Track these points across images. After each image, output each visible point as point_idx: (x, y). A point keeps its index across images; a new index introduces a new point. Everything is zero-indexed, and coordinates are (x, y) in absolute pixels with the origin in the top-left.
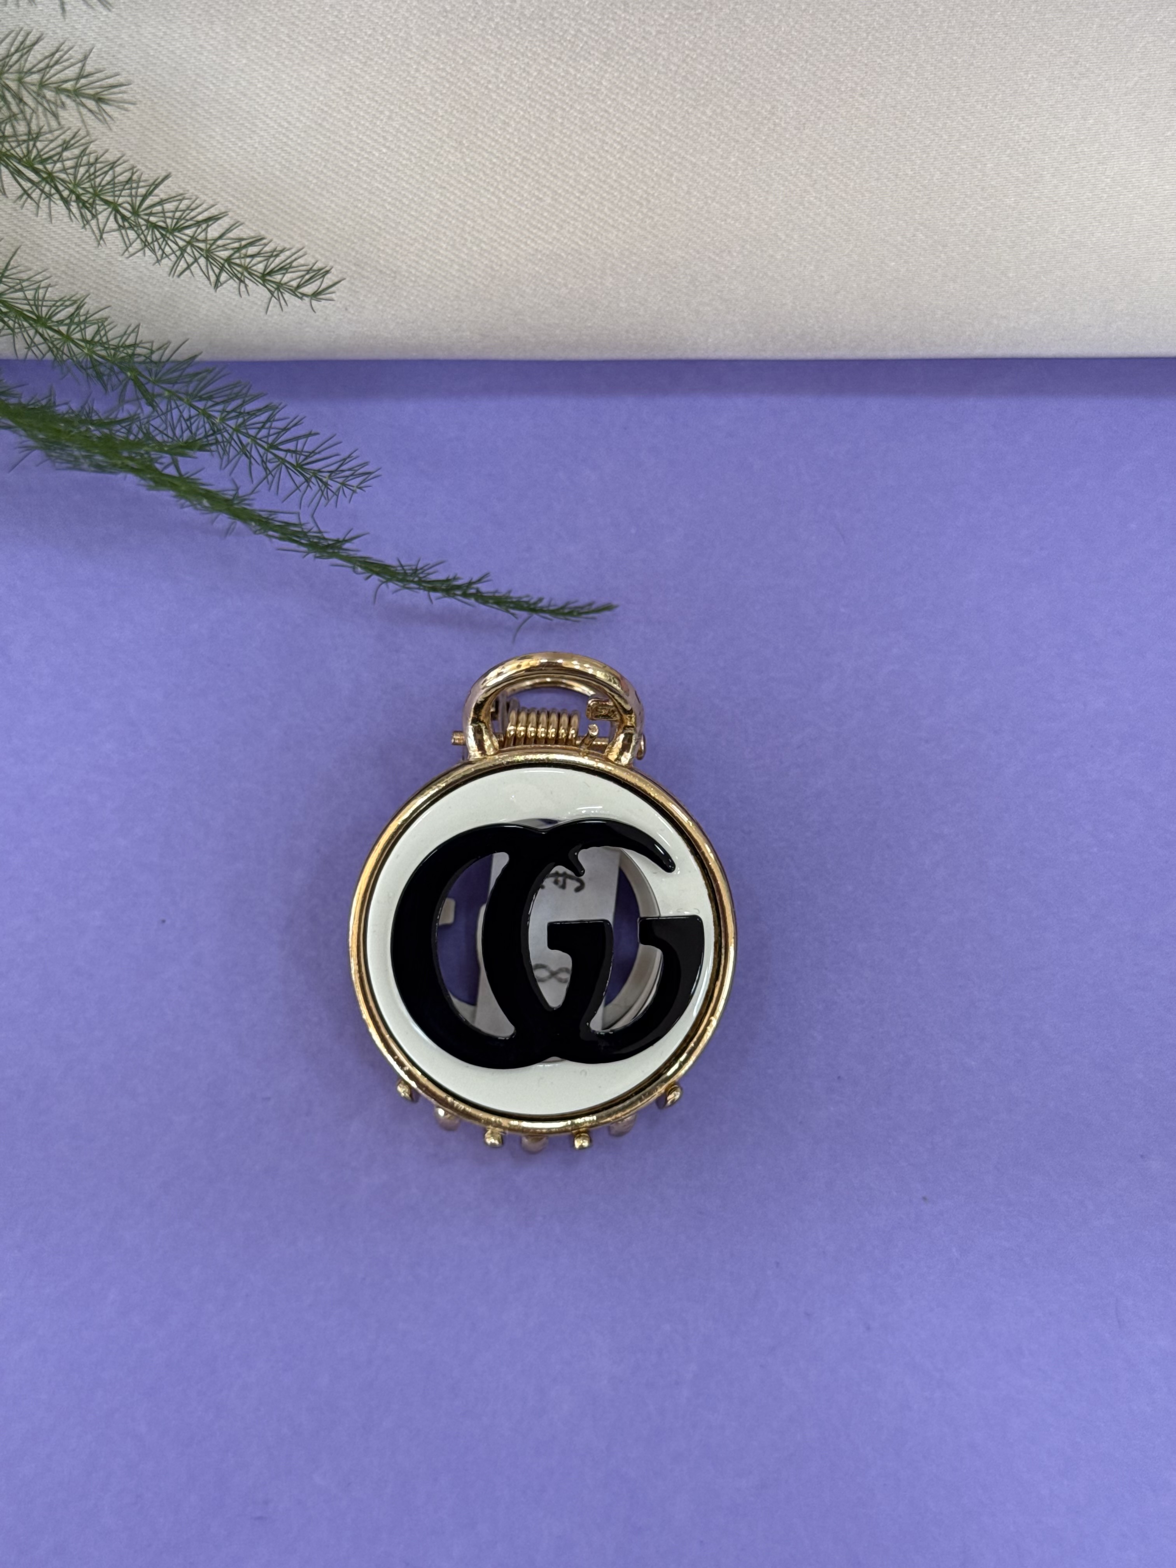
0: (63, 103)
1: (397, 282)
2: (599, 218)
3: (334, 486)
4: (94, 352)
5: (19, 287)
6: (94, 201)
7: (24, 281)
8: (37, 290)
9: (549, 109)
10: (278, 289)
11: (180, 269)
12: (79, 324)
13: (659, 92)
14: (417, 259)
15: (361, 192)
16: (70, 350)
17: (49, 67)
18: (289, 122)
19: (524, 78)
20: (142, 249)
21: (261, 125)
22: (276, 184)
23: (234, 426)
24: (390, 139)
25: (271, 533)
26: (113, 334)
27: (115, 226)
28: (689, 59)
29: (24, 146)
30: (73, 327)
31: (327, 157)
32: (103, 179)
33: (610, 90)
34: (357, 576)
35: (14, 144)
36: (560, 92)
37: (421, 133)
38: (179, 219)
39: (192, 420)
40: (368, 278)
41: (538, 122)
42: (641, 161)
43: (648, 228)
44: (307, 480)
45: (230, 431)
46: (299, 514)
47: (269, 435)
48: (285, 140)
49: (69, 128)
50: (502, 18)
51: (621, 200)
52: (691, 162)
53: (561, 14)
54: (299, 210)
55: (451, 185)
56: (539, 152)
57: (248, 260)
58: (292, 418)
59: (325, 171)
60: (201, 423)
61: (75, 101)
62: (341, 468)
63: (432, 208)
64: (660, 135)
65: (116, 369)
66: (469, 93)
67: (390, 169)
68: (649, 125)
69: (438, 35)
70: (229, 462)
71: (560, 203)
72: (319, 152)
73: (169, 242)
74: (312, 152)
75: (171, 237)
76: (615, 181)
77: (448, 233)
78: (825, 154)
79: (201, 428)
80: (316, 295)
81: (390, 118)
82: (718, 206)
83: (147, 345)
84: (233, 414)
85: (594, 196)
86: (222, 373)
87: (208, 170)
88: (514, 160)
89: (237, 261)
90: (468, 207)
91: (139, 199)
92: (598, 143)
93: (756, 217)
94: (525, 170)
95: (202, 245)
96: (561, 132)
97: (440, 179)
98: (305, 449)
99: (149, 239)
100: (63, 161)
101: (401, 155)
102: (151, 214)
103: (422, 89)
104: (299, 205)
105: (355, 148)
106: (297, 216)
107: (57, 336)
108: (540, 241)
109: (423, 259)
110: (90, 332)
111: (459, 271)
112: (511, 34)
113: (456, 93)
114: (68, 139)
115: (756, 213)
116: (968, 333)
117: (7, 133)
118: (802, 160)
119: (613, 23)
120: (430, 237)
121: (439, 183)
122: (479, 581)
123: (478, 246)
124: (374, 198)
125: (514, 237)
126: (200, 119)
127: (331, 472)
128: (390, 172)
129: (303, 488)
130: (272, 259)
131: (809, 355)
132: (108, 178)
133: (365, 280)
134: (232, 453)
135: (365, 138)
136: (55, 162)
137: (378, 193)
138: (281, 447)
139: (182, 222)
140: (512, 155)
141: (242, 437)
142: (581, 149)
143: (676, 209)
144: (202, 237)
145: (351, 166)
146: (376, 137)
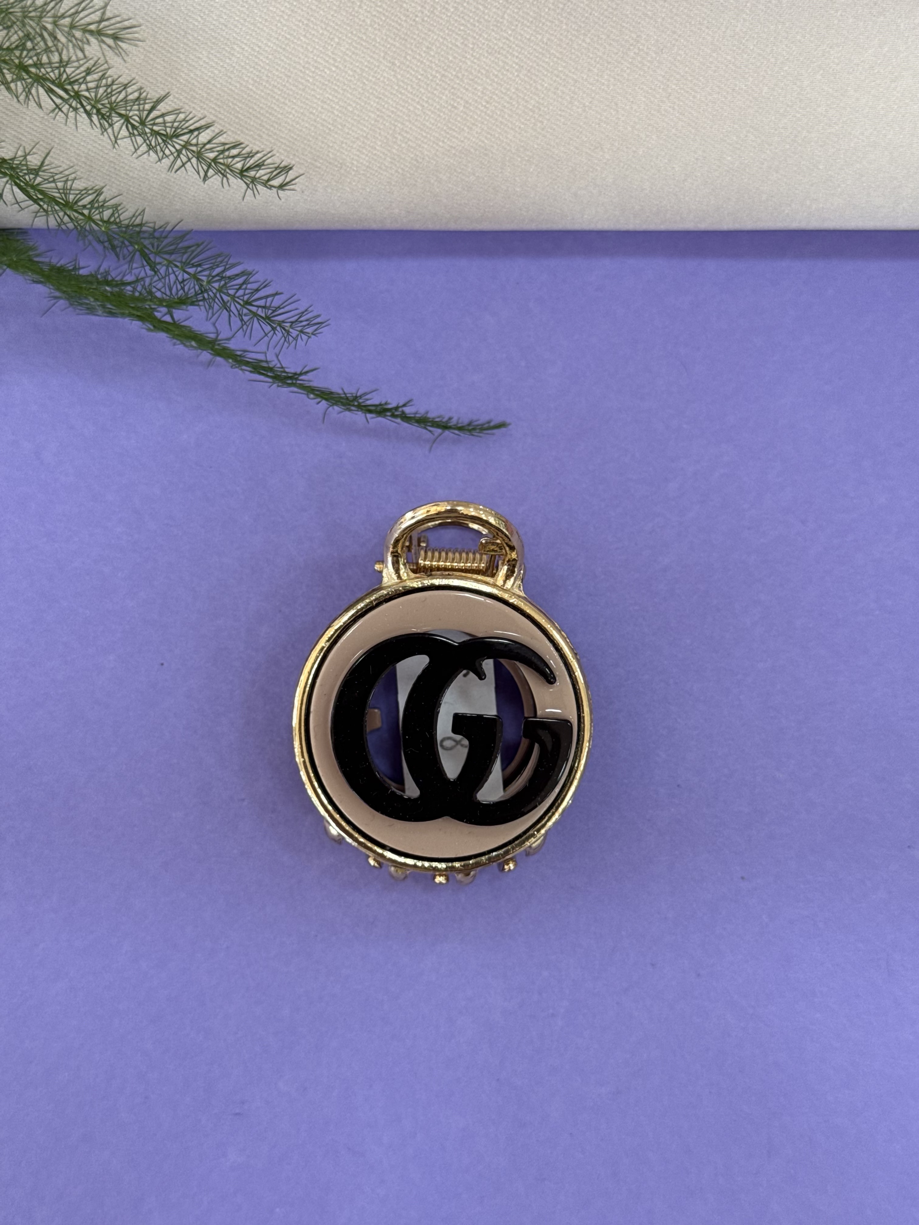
0: (88, 40)
1: (342, 171)
2: (501, 122)
3: (294, 333)
4: (109, 229)
5: (51, 179)
6: (110, 114)
7: (56, 174)
9: (463, 37)
10: (252, 182)
11: (176, 167)
12: (97, 208)
13: (549, 24)
14: (358, 153)
15: (315, 101)
16: (90, 226)
17: (77, 12)
18: (259, 47)
20: (148, 151)
21: (238, 49)
22: (249, 95)
23: (217, 287)
24: (339, 60)
25: (244, 367)
26: (125, 217)
27: (127, 134)
29: (57, 72)
30: (93, 210)
31: (289, 74)
32: (117, 98)
33: (511, 22)
34: (310, 400)
36: (471, 24)
37: (363, 55)
38: (177, 128)
39: (185, 283)
40: (319, 168)
41: (454, 48)
42: (534, 78)
43: (539, 130)
44: (274, 329)
45: (214, 291)
46: (265, 353)
47: (244, 295)
48: (256, 60)
49: (91, 59)
51: (517, 108)
52: (573, 79)
54: (267, 115)
55: (386, 96)
56: (455, 70)
57: (230, 160)
58: (262, 281)
59: (287, 85)
60: (192, 285)
61: (97, 39)
62: (301, 319)
63: (370, 114)
64: (550, 58)
65: (127, 243)
66: (400, 25)
67: (338, 84)
68: (540, 50)
70: (213, 315)
71: (471, 110)
72: (283, 70)
73: (169, 146)
74: (277, 70)
75: (170, 142)
76: (514, 93)
77: (382, 133)
78: (678, 73)
79: (191, 288)
80: (281, 187)
81: (338, 44)
82: (593, 113)
83: (151, 225)
84: (217, 278)
85: (497, 105)
86: (209, 246)
87: (196, 83)
88: (435, 77)
89: (221, 161)
90: (398, 113)
91: (146, 113)
92: (501, 63)
93: (623, 122)
94: (443, 84)
95: (194, 148)
96: (472, 56)
97: (377, 91)
98: (273, 305)
99: (153, 144)
100: (87, 83)
101: (346, 72)
102: (154, 124)
103: (364, 21)
104: (267, 112)
105: (311, 67)
106: (265, 120)
108: (454, 140)
109: (363, 153)
110: (107, 214)
111: (392, 163)
113: (391, 24)
114: (90, 67)
115: (623, 119)
116: (787, 212)
117: (43, 61)
118: (660, 78)
120: (369, 136)
121: (376, 94)
122: (404, 405)
123: (406, 143)
124: (325, 106)
125: (434, 136)
126: (191, 44)
127: (292, 323)
128: (338, 86)
129: (270, 335)
130: (248, 159)
131: (663, 227)
132: (122, 96)
133: (317, 169)
134: (216, 307)
135: (319, 60)
136: (80, 84)
137: (328, 102)
138: (254, 303)
139: (179, 130)
140: (434, 73)
141: (224, 297)
142: (487, 68)
143: (561, 115)
144: (194, 142)
145: (308, 81)
146: (327, 59)
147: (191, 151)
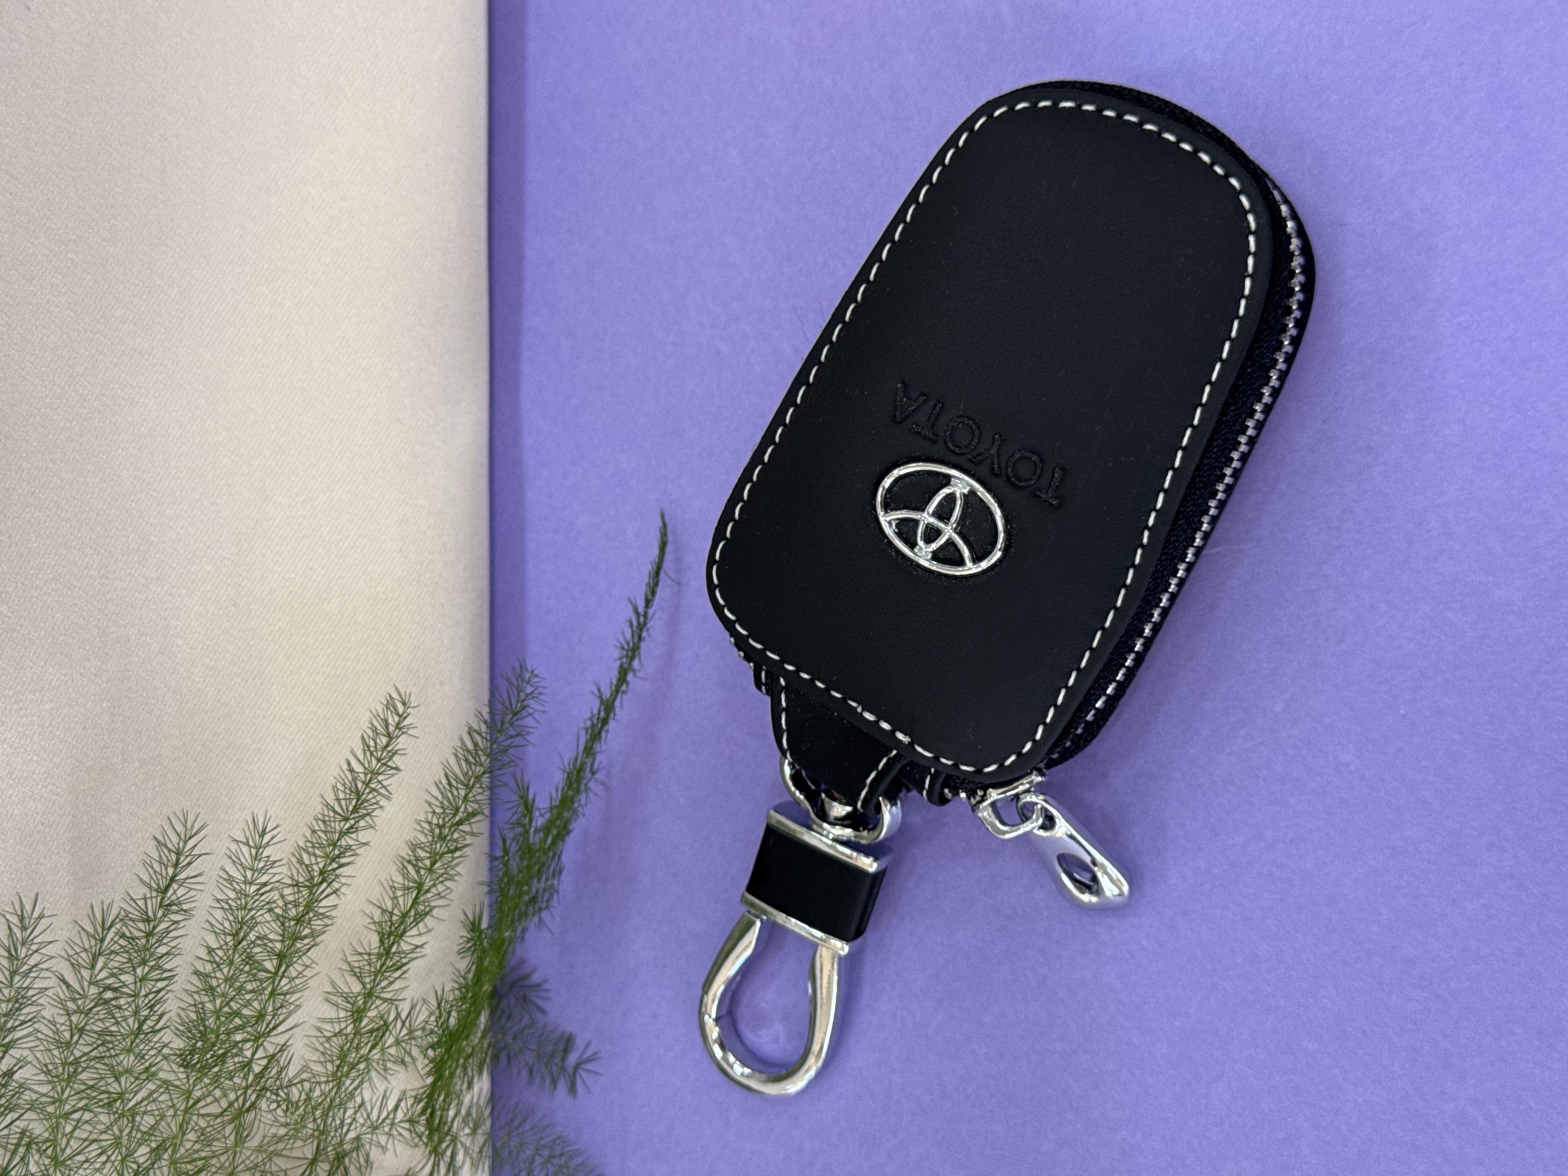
0: (266, 856)
1: (421, 648)
5: (395, 902)
6: (340, 846)
7: (390, 896)
8: (395, 888)
10: (401, 729)
14: (405, 633)
17: (242, 865)
18: (310, 713)
19: (281, 555)
24: (322, 646)
27: (356, 833)
28: (268, 445)
29: (302, 889)
32: (324, 839)
35: (300, 895)
38: (351, 791)
42: (338, 478)
46: (577, 728)
50: (240, 567)
57: (379, 748)
61: (265, 848)
73: (368, 799)
80: (406, 704)
89: (380, 755)
91: (337, 816)
95: (369, 777)
99: (365, 812)
100: (312, 864)
102: (347, 810)
107: (428, 878)
147: (370, 780)
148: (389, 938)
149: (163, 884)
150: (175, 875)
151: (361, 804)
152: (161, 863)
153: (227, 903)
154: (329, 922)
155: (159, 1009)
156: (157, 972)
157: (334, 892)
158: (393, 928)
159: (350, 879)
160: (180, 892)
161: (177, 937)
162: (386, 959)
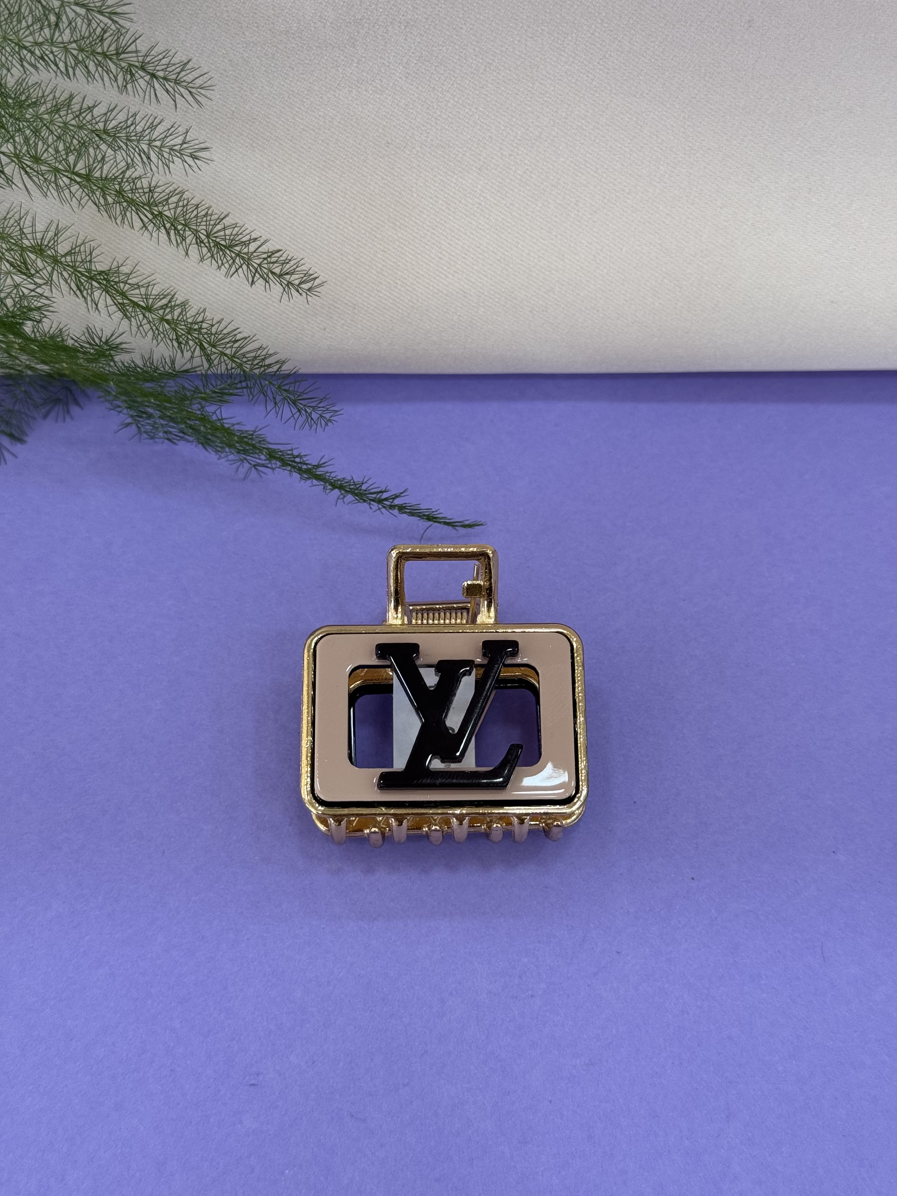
0: (173, 159)
3: (316, 415)
6: (184, 230)
7: (141, 281)
8: (148, 287)
9: (447, 203)
10: (287, 285)
12: (171, 308)
13: (511, 192)
17: (166, 137)
18: (296, 212)
19: (433, 184)
20: (210, 260)
23: (258, 374)
26: (191, 314)
27: (196, 245)
28: (528, 172)
29: (147, 195)
30: (167, 311)
33: (482, 191)
35: (141, 194)
38: (233, 240)
40: (338, 308)
45: (255, 377)
50: (421, 147)
53: (454, 144)
55: (389, 250)
57: (271, 265)
63: (377, 264)
66: (400, 193)
67: (354, 240)
69: (383, 158)
70: (254, 398)
73: (226, 255)
80: (309, 290)
81: (354, 209)
82: (546, 262)
83: (210, 321)
84: (258, 365)
88: (426, 234)
89: (265, 266)
91: (211, 227)
95: (245, 256)
99: (215, 253)
100: (168, 205)
102: (217, 237)
103: (373, 191)
107: (156, 317)
108: (441, 285)
109: (371, 296)
110: (176, 313)
112: (425, 157)
114: (172, 190)
117: (137, 187)
119: (484, 150)
122: (400, 495)
124: (344, 258)
130: (285, 265)
132: (193, 216)
134: (256, 390)
135: (339, 221)
136: (164, 206)
137: (346, 255)
139: (234, 242)
140: (426, 232)
141: (262, 382)
142: (465, 227)
145: (331, 238)
146: (346, 220)
147: (243, 258)
148: (105, 279)
149: (150, 68)
150: (156, 78)
151: (222, 250)
152: (168, 65)
153: (132, 124)
154: (118, 222)
155: (41, 65)
156: (73, 63)
157: (144, 225)
158: (113, 283)
159: (156, 241)
160: (141, 81)
161: (103, 80)
162: (86, 276)
